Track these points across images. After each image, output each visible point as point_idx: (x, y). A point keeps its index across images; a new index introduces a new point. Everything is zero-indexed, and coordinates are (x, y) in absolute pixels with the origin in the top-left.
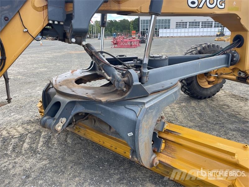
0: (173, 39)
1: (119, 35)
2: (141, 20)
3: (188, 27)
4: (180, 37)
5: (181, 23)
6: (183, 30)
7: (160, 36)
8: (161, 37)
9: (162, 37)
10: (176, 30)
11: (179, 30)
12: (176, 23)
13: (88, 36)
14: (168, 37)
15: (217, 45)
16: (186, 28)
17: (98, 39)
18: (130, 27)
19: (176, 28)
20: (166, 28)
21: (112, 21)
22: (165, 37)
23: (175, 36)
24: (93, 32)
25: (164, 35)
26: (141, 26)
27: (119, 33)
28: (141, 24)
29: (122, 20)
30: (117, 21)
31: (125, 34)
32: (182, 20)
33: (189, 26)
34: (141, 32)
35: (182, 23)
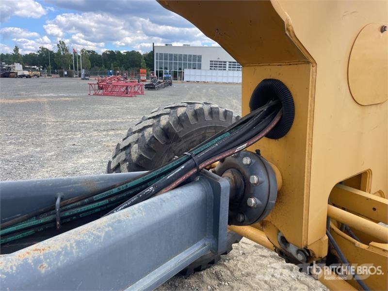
0: (205, 85)
1: (118, 74)
2: (157, 54)
3: (227, 68)
4: (216, 83)
5: (217, 62)
6: (220, 73)
7: (186, 79)
8: (187, 81)
9: (189, 81)
10: (210, 72)
11: (214, 72)
12: (211, 61)
13: (66, 73)
14: (198, 82)
15: (226, 111)
16: (225, 70)
17: (80, 78)
18: (141, 64)
19: (210, 69)
20: (194, 68)
21: (112, 51)
22: (194, 82)
23: (209, 81)
24: (76, 67)
25: (192, 79)
26: (157, 62)
27: (118, 72)
28: (157, 59)
29: (130, 51)
30: (122, 52)
31: (129, 73)
32: (219, 59)
33: (229, 67)
34: (157, 72)
35: (220, 62)
